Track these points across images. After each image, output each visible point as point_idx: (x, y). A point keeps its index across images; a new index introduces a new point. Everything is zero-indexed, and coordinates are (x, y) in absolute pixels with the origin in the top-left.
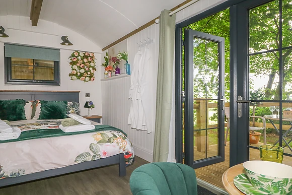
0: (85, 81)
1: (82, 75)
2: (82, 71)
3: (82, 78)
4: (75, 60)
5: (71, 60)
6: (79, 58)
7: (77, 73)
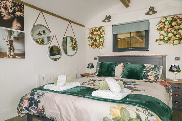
0: (173, 44)
1: (169, 39)
2: (170, 35)
3: (170, 41)
4: (162, 26)
5: (159, 26)
6: (167, 23)
7: (164, 38)
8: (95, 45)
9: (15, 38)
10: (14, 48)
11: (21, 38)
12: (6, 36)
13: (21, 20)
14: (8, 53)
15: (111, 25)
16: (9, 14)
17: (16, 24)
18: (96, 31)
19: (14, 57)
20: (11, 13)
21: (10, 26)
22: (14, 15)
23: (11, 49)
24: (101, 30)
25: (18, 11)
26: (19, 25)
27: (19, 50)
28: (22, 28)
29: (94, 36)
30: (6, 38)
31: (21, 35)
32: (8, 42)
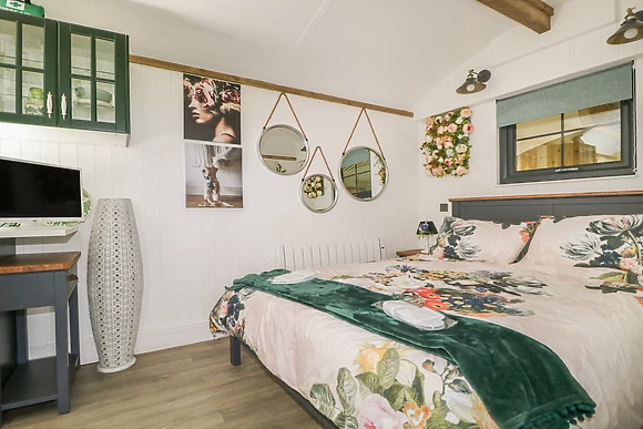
8: (440, 167)
9: (220, 161)
10: (218, 184)
11: (234, 161)
12: (201, 159)
13: (233, 119)
14: (206, 196)
15: (493, 99)
16: (208, 109)
17: (223, 130)
18: (446, 123)
19: (218, 205)
20: (213, 108)
21: (211, 137)
22: (218, 110)
23: (213, 188)
24: (459, 121)
25: (228, 100)
26: (230, 132)
27: (229, 189)
28: (237, 139)
29: (438, 140)
30: (203, 164)
31: (235, 154)
32: (207, 172)
